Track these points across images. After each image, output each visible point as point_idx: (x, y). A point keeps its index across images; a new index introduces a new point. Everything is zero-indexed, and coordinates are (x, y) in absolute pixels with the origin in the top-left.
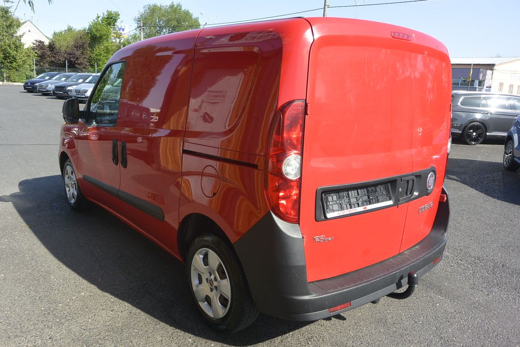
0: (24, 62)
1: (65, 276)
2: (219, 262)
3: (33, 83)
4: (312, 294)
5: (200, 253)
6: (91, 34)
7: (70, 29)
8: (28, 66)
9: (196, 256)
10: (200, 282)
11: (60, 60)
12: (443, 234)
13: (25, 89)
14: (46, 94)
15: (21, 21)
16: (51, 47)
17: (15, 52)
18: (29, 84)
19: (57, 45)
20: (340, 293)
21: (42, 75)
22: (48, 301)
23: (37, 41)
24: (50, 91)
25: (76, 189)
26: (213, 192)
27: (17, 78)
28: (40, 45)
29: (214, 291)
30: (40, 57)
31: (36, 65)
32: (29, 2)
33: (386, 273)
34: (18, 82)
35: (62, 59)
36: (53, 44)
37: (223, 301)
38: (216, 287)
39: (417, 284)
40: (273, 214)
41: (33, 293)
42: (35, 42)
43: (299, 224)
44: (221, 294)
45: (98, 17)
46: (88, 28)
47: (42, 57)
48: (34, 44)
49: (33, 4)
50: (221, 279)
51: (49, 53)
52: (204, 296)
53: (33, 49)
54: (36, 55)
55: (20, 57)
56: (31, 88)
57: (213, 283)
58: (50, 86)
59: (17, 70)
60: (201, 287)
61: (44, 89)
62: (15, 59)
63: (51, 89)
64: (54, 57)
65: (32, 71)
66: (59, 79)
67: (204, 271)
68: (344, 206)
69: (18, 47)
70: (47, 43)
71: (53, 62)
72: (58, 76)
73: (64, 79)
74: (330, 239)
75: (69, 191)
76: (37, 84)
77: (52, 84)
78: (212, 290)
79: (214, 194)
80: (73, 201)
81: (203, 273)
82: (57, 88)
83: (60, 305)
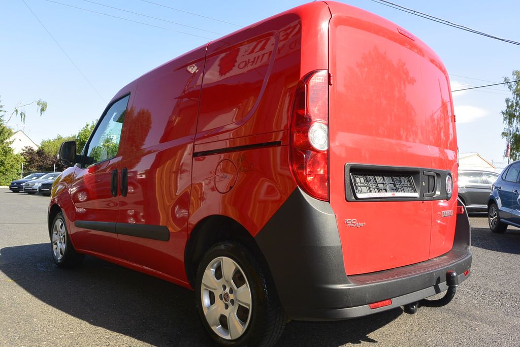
0: (12, 166)
1: (51, 319)
2: (235, 268)
3: (19, 183)
4: (350, 283)
5: (212, 267)
6: (80, 141)
7: (59, 138)
8: (16, 170)
9: (206, 271)
10: (212, 301)
11: (47, 164)
12: (466, 248)
13: (10, 189)
14: (32, 192)
15: (13, 131)
16: (40, 153)
17: (4, 157)
18: (15, 184)
19: (46, 150)
20: (379, 285)
21: (30, 175)
22: (29, 340)
23: (26, 147)
24: (36, 189)
25: (64, 242)
26: (229, 186)
27: (3, 181)
28: (29, 152)
29: (231, 307)
30: (29, 162)
31: (24, 169)
32: (21, 114)
33: (422, 271)
34: (4, 185)
35: (49, 162)
36: (43, 150)
37: (242, 313)
38: (232, 302)
39: (458, 284)
40: (300, 190)
41: (11, 334)
42: (24, 148)
43: (329, 202)
44: (240, 305)
45: (88, 126)
46: (77, 135)
47: (30, 162)
48: (24, 150)
49: (25, 116)
50: (238, 287)
51: (37, 158)
52: (218, 316)
53: (22, 154)
54: (25, 160)
55: (8, 161)
56: (16, 188)
57: (228, 296)
58: (36, 184)
59: (4, 174)
60: (214, 307)
61: (30, 188)
62: (4, 163)
63: (37, 188)
64: (42, 161)
65: (19, 175)
66: (47, 178)
67: (216, 286)
68: (373, 190)
69: (7, 152)
70: (36, 149)
71: (40, 166)
72: (46, 175)
73: (51, 178)
74: (361, 224)
75: (56, 248)
76: (23, 184)
77: (39, 183)
78: (227, 307)
79: (231, 188)
80: (60, 257)
81: (215, 289)
82: (44, 185)
83: (44, 343)
